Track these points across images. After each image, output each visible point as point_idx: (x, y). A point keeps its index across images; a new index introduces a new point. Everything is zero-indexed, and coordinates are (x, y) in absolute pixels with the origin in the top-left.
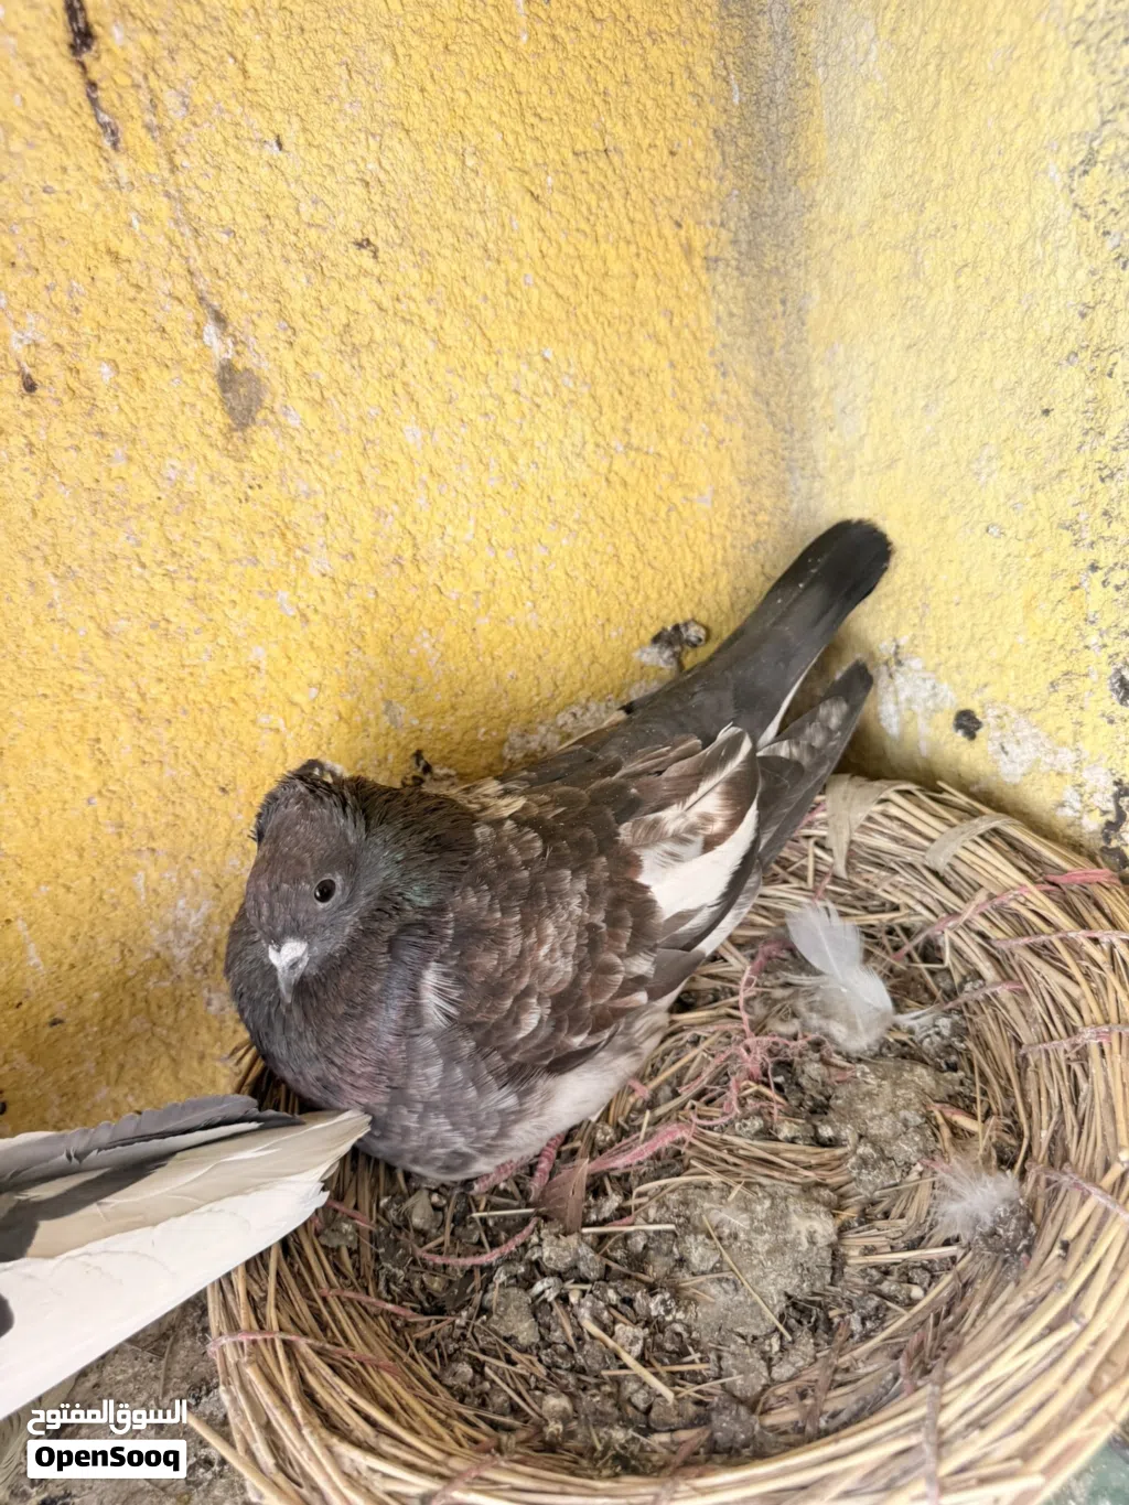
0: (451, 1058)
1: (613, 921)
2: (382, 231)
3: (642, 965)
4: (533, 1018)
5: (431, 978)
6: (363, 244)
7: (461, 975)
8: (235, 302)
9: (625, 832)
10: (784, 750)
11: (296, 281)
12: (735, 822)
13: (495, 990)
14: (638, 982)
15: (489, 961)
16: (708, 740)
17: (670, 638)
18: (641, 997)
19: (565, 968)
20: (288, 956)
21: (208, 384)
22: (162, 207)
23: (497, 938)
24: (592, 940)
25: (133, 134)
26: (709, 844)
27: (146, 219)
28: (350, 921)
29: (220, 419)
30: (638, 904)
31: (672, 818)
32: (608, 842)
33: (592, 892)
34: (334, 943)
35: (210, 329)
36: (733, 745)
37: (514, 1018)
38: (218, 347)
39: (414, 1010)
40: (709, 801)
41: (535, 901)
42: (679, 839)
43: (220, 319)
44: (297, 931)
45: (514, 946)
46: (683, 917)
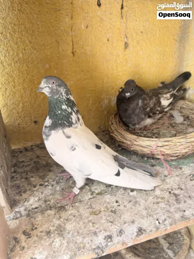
0: (140, 109)
1: (157, 103)
2: (144, 32)
3: (159, 109)
4: (148, 109)
5: (140, 101)
6: (142, 32)
7: (143, 102)
10: (176, 94)
11: (135, 35)
12: (171, 98)
14: (158, 110)
15: (146, 102)
17: (163, 83)
19: (152, 106)
20: (128, 95)
21: (124, 43)
22: (124, 25)
23: (147, 100)
24: (155, 104)
25: (124, 17)
26: (168, 99)
27: (123, 26)
29: (124, 47)
30: (160, 103)
31: (164, 96)
32: (158, 96)
33: (156, 99)
34: (132, 95)
35: (125, 38)
36: (171, 91)
37: (146, 109)
38: (126, 40)
39: (138, 103)
40: (168, 95)
41: (151, 98)
42: (165, 98)
43: (127, 37)
44: (129, 92)
45: (148, 101)
46: (164, 106)
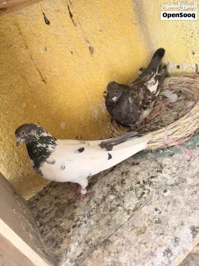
0: (133, 106)
1: (146, 92)
2: (102, 29)
3: (150, 97)
4: (141, 103)
5: (130, 99)
6: (100, 31)
7: (133, 98)
8: (89, 40)
9: (145, 84)
10: (159, 74)
11: (95, 36)
12: (156, 82)
13: (136, 100)
14: (150, 99)
15: (135, 97)
16: (150, 74)
17: (141, 69)
18: (150, 101)
19: (143, 97)
20: (115, 99)
21: (88, 49)
22: (81, 31)
24: (145, 95)
25: (77, 25)
26: (154, 84)
27: (80, 33)
28: (120, 94)
29: (90, 53)
30: (148, 91)
31: (149, 82)
32: (143, 85)
33: (143, 90)
34: (119, 96)
35: (87, 43)
36: (153, 74)
37: (139, 102)
38: (89, 45)
39: (129, 102)
40: (153, 80)
41: (138, 91)
42: (151, 84)
43: (88, 42)
44: (115, 96)
45: (137, 95)
46: (153, 92)
